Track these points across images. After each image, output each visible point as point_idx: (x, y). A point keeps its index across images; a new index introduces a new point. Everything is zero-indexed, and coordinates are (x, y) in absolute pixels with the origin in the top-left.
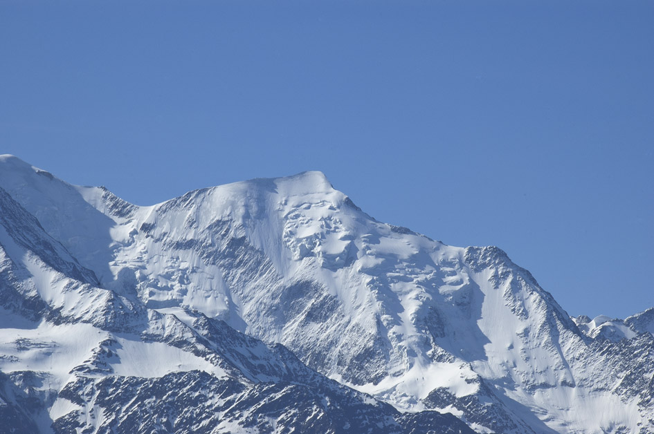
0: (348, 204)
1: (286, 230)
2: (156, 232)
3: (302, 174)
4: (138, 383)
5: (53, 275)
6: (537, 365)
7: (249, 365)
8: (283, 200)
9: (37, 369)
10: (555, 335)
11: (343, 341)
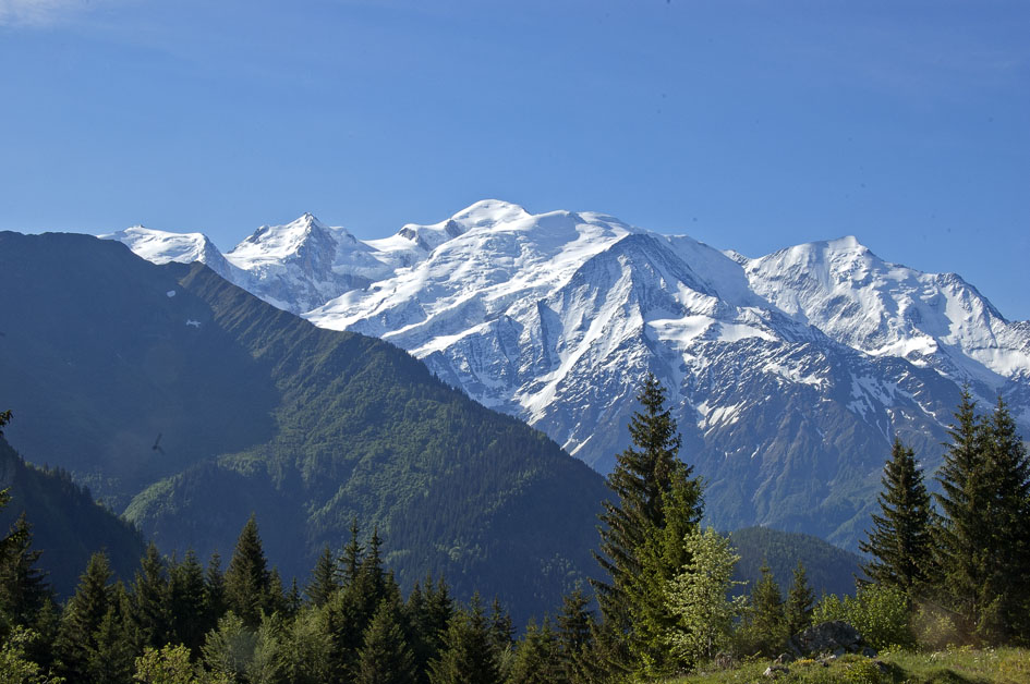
0: (868, 253)
1: (832, 268)
2: (760, 273)
3: (843, 238)
4: (725, 345)
5: (688, 290)
6: (975, 337)
7: (793, 336)
8: (830, 253)
9: (673, 339)
10: (987, 320)
11: (862, 327)
